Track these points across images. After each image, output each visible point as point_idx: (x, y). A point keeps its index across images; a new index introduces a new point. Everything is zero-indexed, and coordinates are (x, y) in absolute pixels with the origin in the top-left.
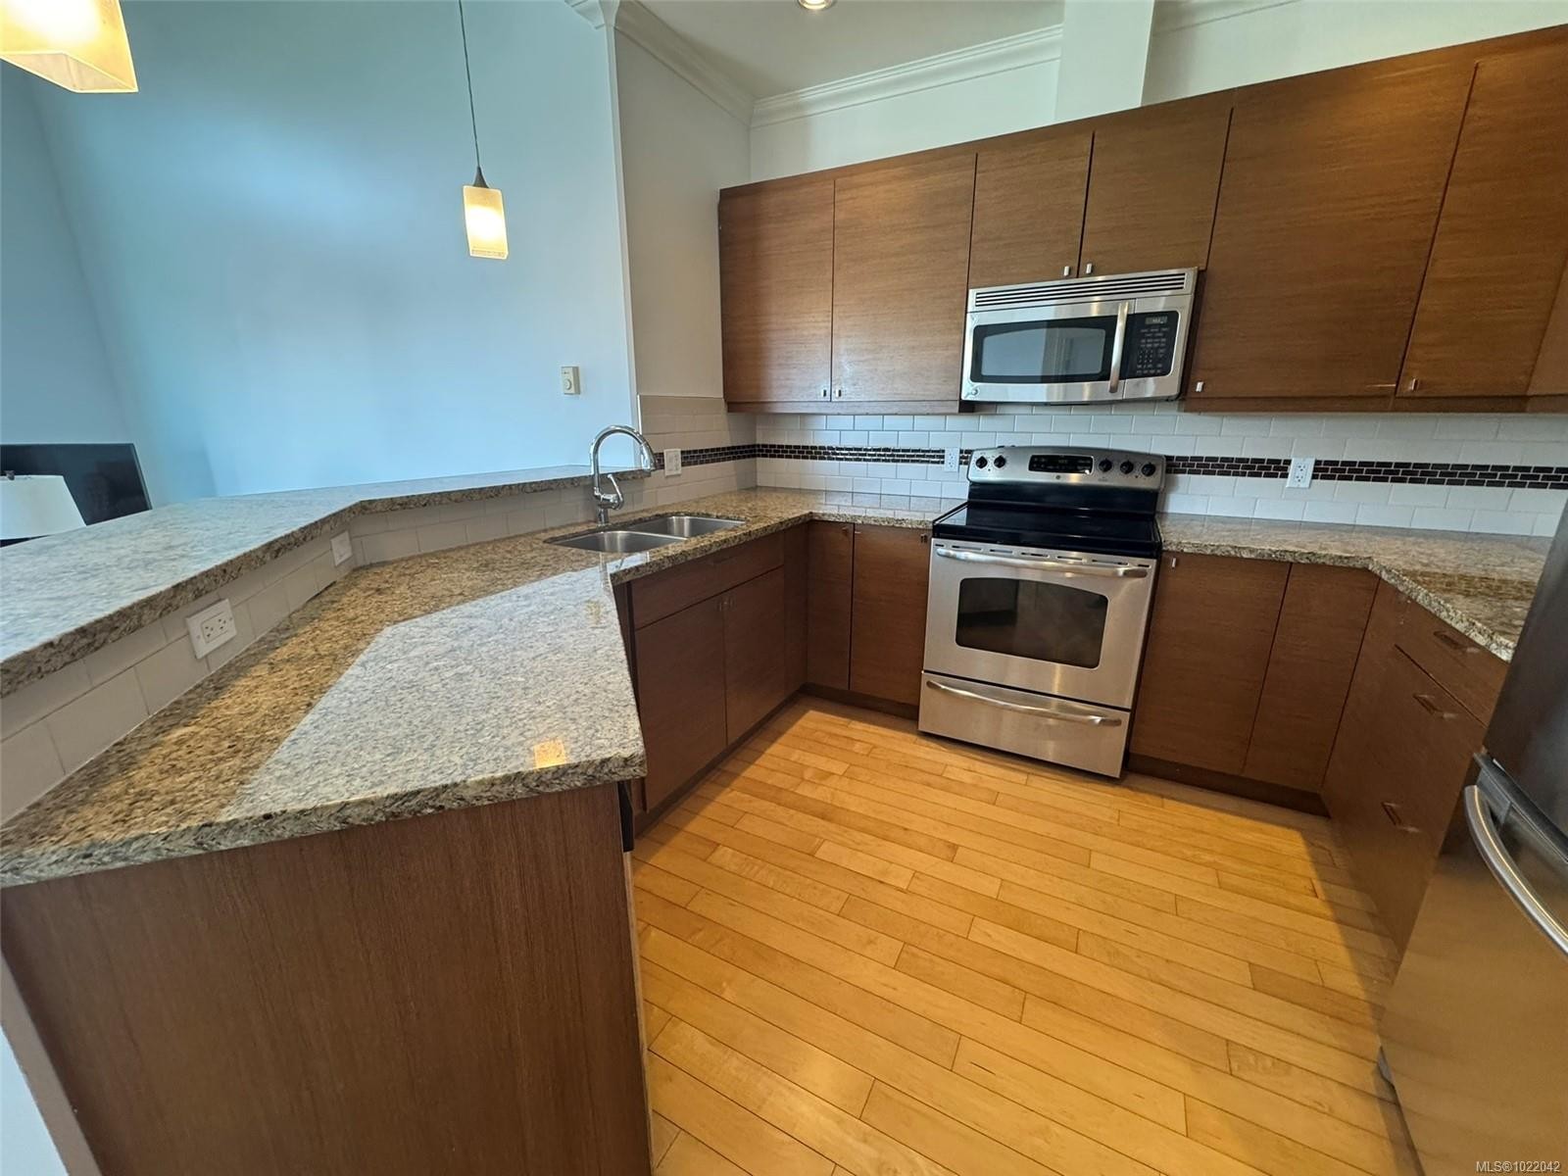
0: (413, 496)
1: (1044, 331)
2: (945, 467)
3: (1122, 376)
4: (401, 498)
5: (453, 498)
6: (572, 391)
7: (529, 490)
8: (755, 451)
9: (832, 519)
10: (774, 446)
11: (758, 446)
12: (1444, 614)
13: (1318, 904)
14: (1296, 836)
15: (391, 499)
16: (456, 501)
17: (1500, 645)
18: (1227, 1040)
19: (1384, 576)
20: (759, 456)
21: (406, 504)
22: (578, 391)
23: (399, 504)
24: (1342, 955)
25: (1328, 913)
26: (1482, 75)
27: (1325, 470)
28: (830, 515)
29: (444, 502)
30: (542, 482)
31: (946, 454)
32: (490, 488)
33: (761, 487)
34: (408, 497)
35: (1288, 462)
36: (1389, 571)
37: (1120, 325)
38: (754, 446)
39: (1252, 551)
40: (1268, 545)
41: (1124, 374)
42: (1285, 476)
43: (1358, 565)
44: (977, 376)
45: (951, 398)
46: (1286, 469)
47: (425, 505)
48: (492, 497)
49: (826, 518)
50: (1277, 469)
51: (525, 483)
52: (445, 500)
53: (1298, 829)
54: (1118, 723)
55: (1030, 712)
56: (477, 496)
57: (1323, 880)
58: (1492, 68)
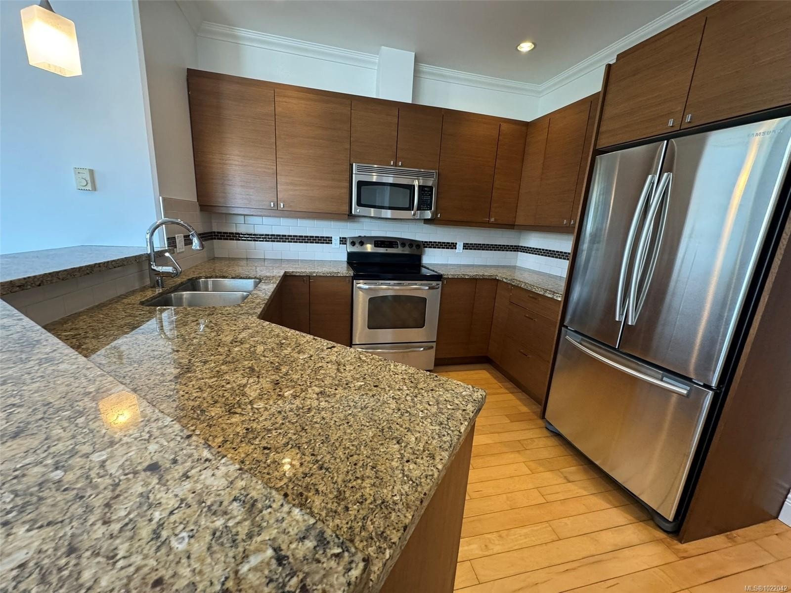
0: (29, 277)
1: (389, 187)
2: (333, 245)
3: (418, 210)
4: (19, 280)
5: (61, 277)
6: (89, 187)
7: (110, 266)
8: (212, 236)
9: (298, 274)
10: (227, 233)
11: (214, 232)
12: (534, 290)
13: (503, 390)
14: (485, 372)
15: (11, 281)
16: (63, 280)
17: (557, 296)
18: (518, 441)
19: (504, 280)
20: (215, 239)
21: (24, 286)
22: (94, 188)
23: (18, 286)
24: (518, 402)
25: (507, 391)
26: (502, 128)
27: (466, 246)
28: (297, 272)
29: (54, 281)
30: (118, 260)
31: (333, 239)
32: (86, 266)
33: (217, 258)
34: (25, 279)
35: (456, 244)
36: (506, 279)
37: (416, 189)
38: (211, 233)
39: (468, 275)
40: (472, 273)
41: (419, 209)
42: (456, 248)
43: (494, 277)
44: (359, 204)
45: (345, 213)
46: (456, 246)
47: (39, 285)
48: (88, 274)
49: (294, 274)
50: (453, 246)
51: (108, 262)
52: (55, 280)
53: (484, 369)
54: (432, 347)
55: (395, 353)
56: (78, 274)
57: (500, 382)
58: (504, 127)
